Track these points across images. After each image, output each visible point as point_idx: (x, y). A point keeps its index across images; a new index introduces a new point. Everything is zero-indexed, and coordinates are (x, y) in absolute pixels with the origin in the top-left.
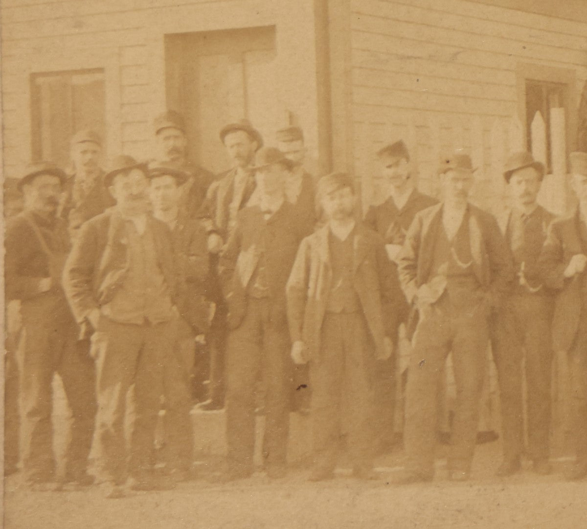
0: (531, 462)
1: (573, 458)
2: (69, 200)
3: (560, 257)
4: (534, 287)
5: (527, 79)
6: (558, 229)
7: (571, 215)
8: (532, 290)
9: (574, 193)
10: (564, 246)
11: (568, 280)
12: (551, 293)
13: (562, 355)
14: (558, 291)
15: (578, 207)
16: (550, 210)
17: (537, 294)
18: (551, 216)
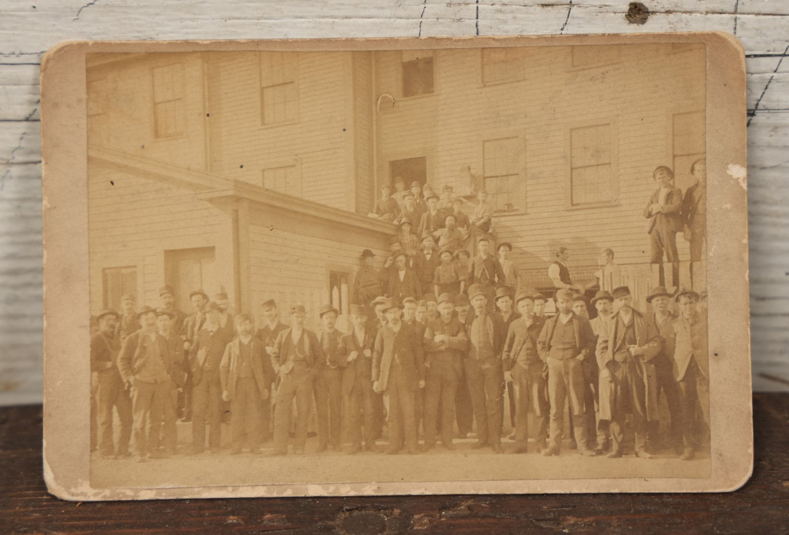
0: (332, 446)
1: (351, 444)
2: (120, 326)
3: (346, 352)
4: (333, 366)
5: (330, 271)
6: (344, 339)
7: (351, 333)
8: (332, 367)
9: (352, 323)
10: (347, 347)
11: (349, 363)
12: (341, 369)
13: (346, 397)
14: (344, 368)
15: (354, 328)
16: (340, 330)
17: (335, 369)
18: (341, 334)
